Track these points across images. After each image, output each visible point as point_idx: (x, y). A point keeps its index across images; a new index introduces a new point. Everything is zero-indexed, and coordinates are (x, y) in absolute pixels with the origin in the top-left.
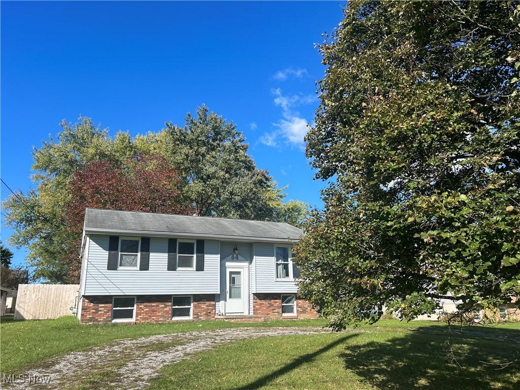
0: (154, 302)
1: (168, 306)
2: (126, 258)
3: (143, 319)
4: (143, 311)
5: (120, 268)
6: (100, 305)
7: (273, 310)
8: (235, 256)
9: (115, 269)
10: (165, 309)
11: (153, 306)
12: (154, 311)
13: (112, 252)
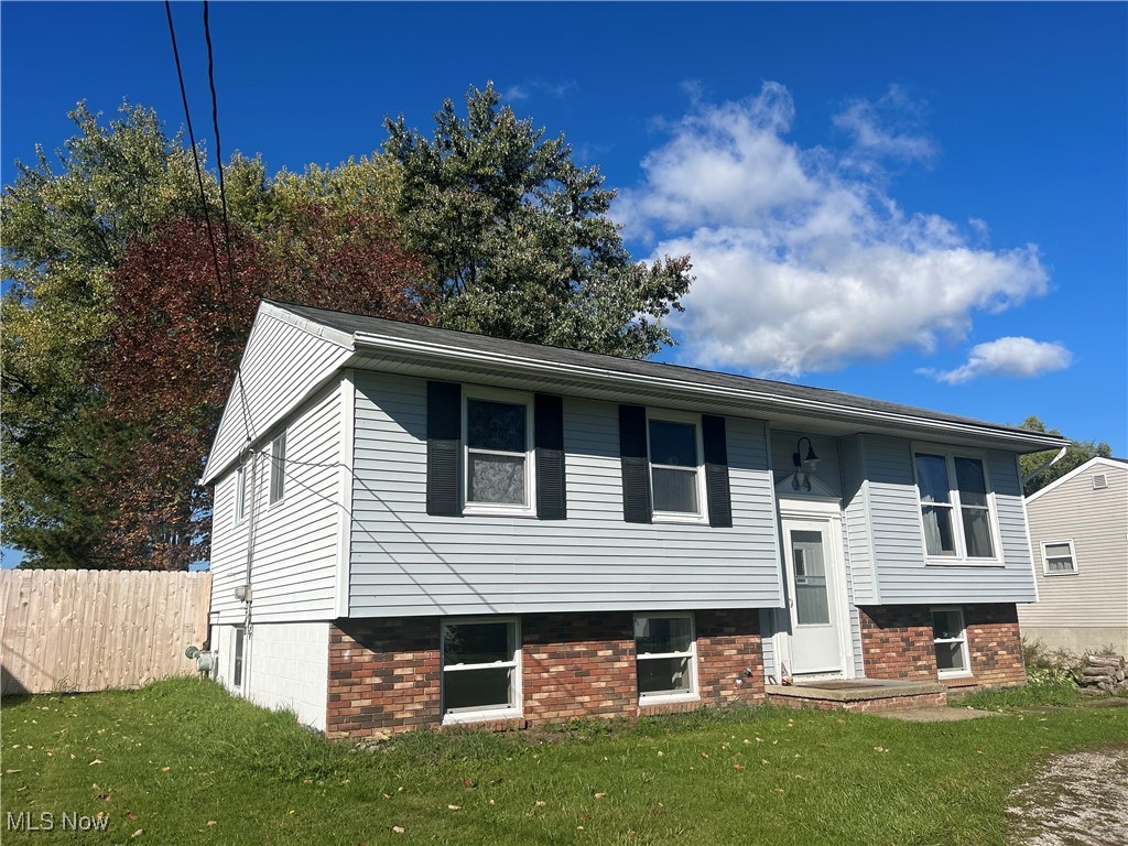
1: (624, 652)
6: (399, 657)
10: (617, 665)
11: (578, 655)
12: (582, 673)
13: (439, 444)
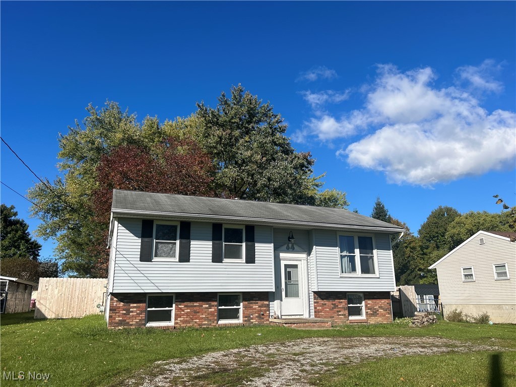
0: (196, 301)
1: (213, 306)
2: (162, 247)
3: (183, 322)
4: (183, 312)
5: (155, 259)
6: (132, 305)
7: (338, 312)
8: (290, 245)
9: (150, 260)
10: (210, 310)
11: (196, 306)
12: (196, 312)
13: (146, 239)
